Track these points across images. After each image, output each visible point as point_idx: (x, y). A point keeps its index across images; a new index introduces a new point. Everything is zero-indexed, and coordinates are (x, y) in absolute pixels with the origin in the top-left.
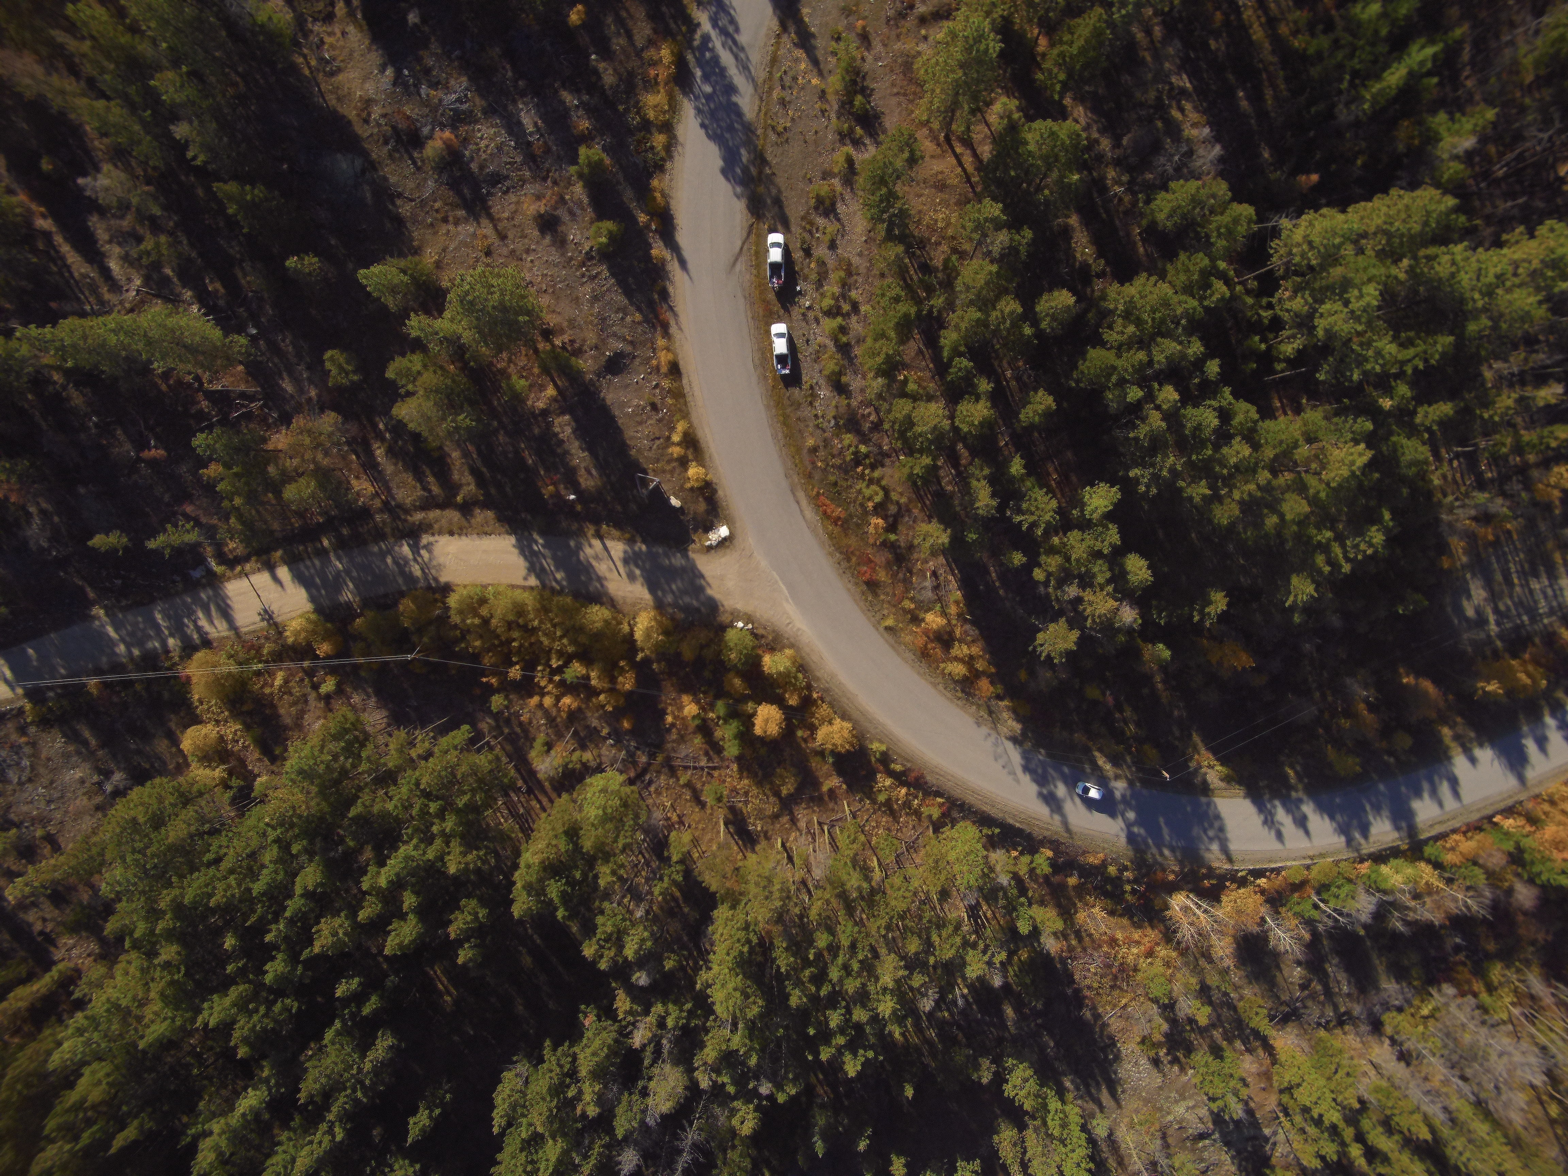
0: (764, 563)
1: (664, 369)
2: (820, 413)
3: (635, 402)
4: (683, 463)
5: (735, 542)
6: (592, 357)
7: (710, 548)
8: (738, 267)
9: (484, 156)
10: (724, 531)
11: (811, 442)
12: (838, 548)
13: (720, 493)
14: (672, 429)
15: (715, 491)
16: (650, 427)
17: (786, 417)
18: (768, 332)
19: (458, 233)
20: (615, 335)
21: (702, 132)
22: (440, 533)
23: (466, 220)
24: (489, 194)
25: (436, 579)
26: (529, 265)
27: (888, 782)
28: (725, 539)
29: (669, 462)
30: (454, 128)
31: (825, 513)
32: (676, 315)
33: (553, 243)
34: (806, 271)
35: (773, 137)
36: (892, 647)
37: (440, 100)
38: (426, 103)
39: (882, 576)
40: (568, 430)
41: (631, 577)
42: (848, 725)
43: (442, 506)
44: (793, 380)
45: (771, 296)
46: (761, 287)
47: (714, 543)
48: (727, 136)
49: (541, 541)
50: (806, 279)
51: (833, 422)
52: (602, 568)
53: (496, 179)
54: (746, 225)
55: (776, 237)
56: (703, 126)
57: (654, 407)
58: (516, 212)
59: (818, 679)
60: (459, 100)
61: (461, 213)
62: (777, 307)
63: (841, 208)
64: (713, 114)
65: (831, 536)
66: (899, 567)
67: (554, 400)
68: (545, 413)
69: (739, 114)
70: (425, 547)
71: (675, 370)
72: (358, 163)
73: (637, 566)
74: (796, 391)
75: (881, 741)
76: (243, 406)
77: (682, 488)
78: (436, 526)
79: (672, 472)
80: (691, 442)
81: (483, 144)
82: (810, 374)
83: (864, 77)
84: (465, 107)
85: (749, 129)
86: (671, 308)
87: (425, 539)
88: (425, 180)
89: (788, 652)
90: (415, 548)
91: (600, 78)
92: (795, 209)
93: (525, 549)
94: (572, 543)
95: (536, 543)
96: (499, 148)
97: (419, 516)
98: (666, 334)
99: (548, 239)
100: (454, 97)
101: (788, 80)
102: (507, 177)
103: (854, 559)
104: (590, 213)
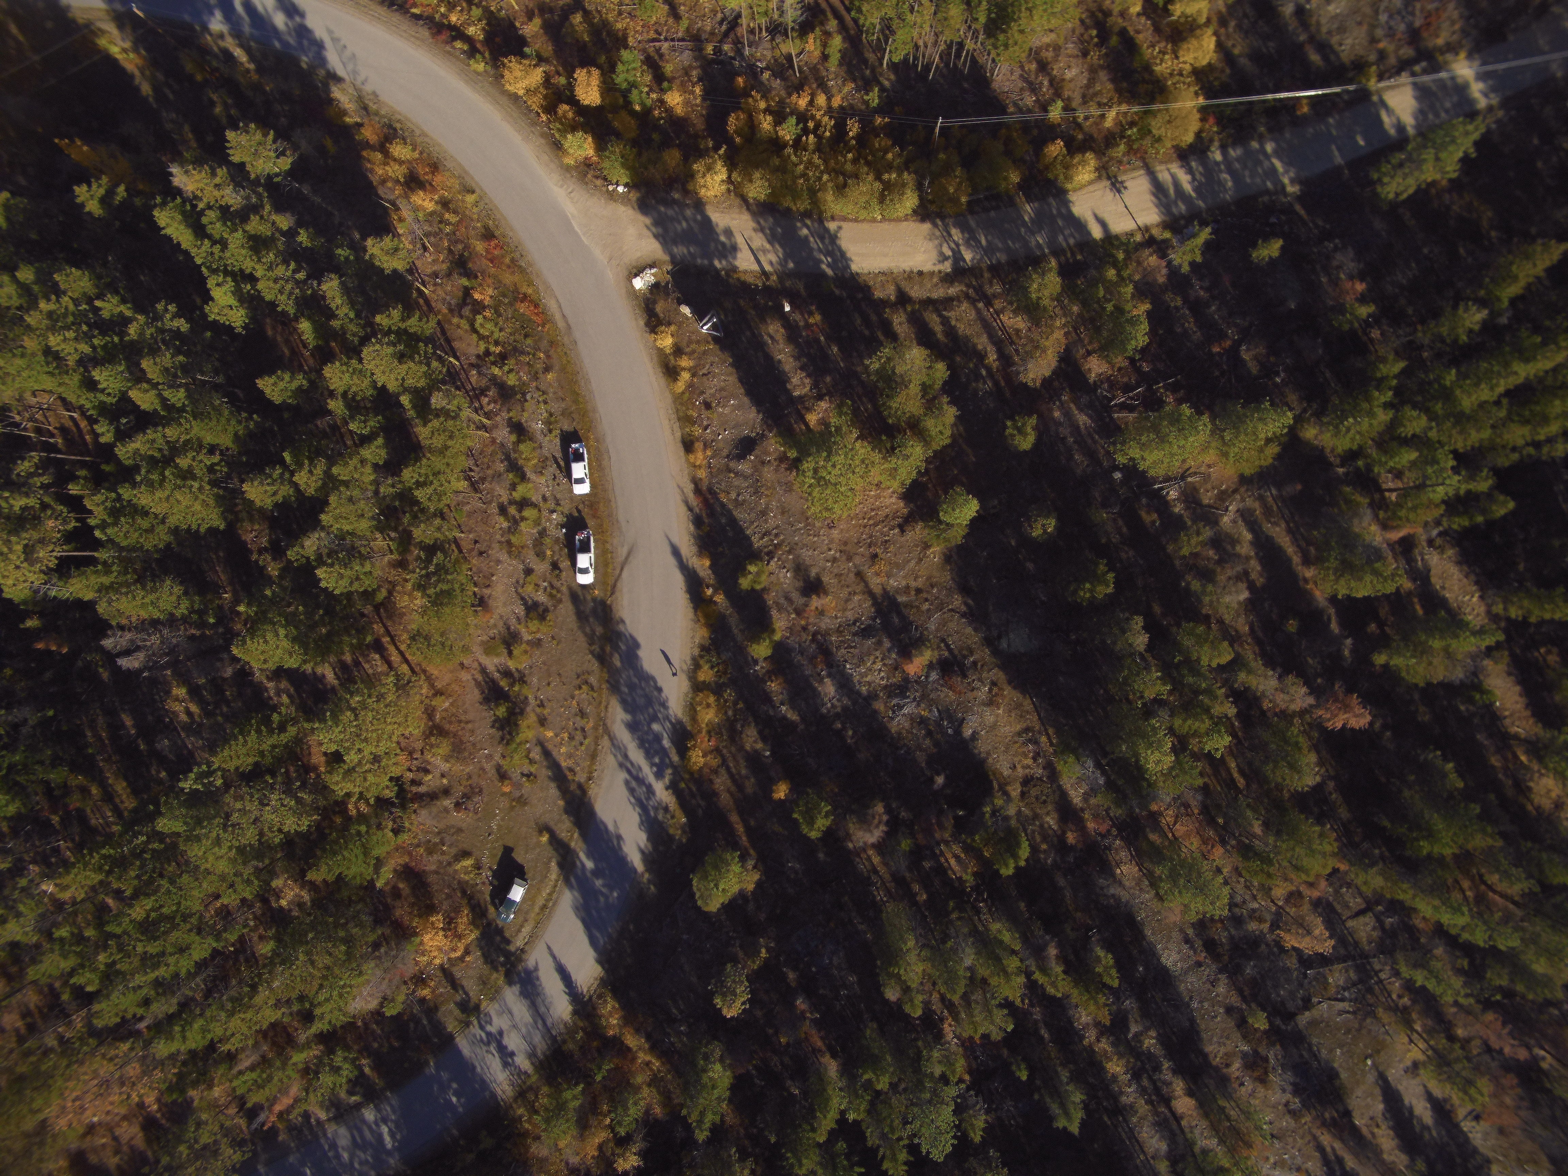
0: (597, 252)
1: (699, 445)
2: (542, 406)
3: (727, 411)
4: (678, 351)
5: (626, 273)
6: (768, 454)
7: (651, 267)
8: (623, 552)
9: (878, 653)
10: (638, 283)
11: (550, 376)
12: (522, 271)
13: (642, 323)
14: (690, 386)
15: (647, 324)
16: (712, 385)
17: (576, 402)
18: (592, 486)
19: (904, 577)
20: (746, 478)
21: (660, 683)
22: (932, 274)
23: (898, 591)
24: (874, 619)
25: (935, 225)
26: (833, 546)
27: (471, 31)
28: (636, 275)
29: (694, 352)
30: (906, 679)
31: (536, 306)
32: (686, 503)
33: (807, 569)
34: (557, 548)
35: (593, 680)
36: (465, 172)
37: (918, 705)
38: (931, 703)
39: (480, 247)
40: (795, 380)
41: (728, 232)
42: (510, 88)
43: (929, 302)
44: (569, 438)
45: (591, 522)
46: (601, 531)
47: (648, 271)
48: (635, 680)
49: (824, 267)
50: (557, 540)
51: (528, 397)
52: (759, 241)
53: (866, 632)
54: (617, 594)
55: (585, 579)
56: (660, 690)
57: (708, 406)
58: (847, 601)
59: (543, 135)
60: (901, 707)
61: (902, 599)
62: (586, 512)
63: (520, 610)
64: (649, 702)
65: (530, 284)
66: (461, 256)
67: (809, 410)
68: (820, 397)
69: (624, 702)
70: (945, 258)
71: (688, 445)
72: (1004, 644)
73: (723, 244)
74: (566, 427)
75: (475, 72)
76: (1132, 398)
77: (680, 325)
78: (935, 280)
79: (690, 342)
80: (671, 372)
81: (878, 665)
82: (552, 445)
83: (502, 739)
84: (895, 701)
85: (614, 688)
86: (690, 509)
87: (947, 267)
88: (937, 630)
89: (570, 161)
90: (957, 257)
91: (760, 733)
92: (566, 610)
93: (840, 259)
94: (791, 265)
95: (829, 265)
96: (861, 661)
97: (952, 291)
98: (696, 482)
99: (813, 572)
100: (906, 711)
101: (579, 736)
102: (855, 634)
103: (507, 260)
104: (770, 599)
